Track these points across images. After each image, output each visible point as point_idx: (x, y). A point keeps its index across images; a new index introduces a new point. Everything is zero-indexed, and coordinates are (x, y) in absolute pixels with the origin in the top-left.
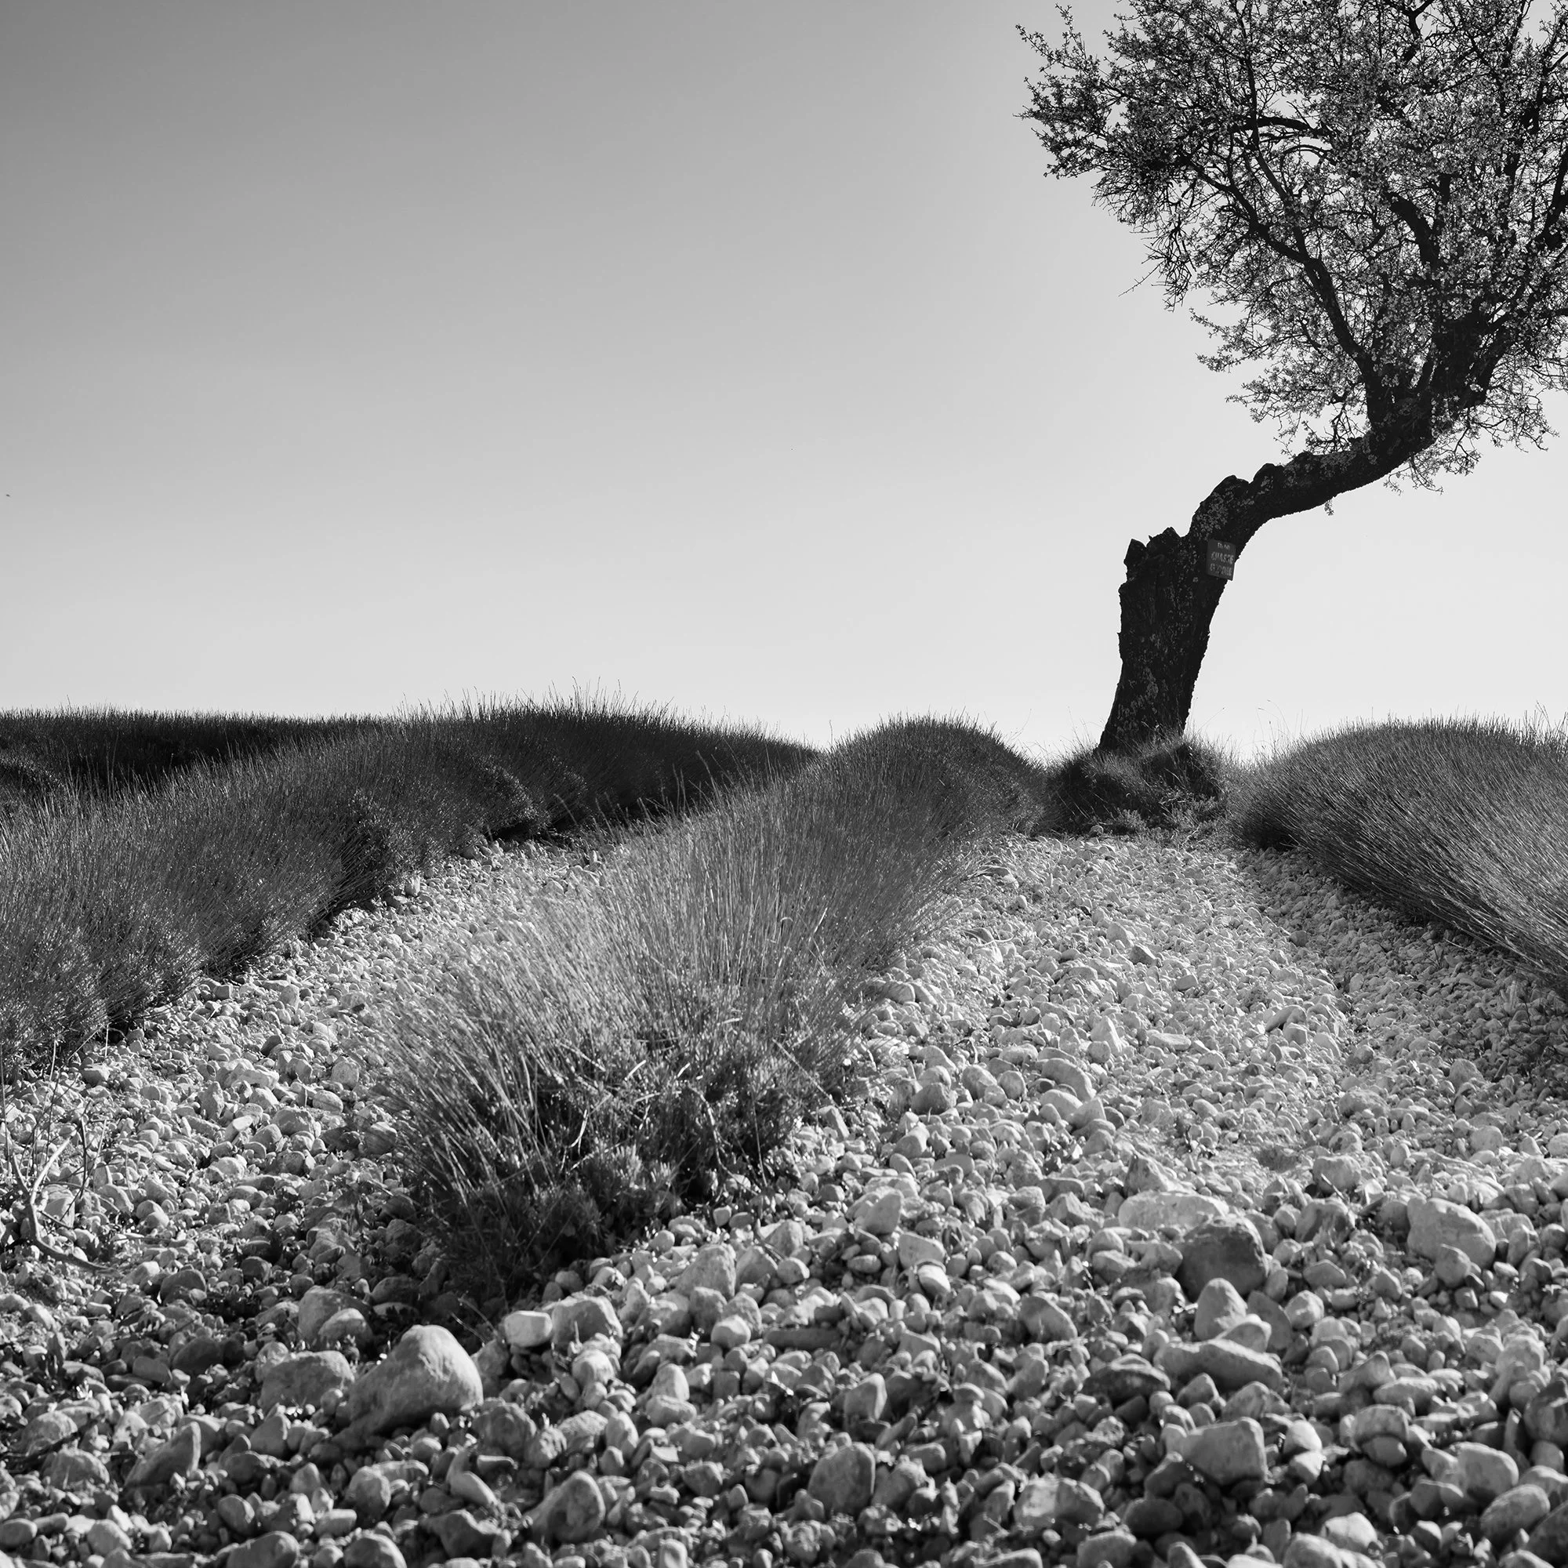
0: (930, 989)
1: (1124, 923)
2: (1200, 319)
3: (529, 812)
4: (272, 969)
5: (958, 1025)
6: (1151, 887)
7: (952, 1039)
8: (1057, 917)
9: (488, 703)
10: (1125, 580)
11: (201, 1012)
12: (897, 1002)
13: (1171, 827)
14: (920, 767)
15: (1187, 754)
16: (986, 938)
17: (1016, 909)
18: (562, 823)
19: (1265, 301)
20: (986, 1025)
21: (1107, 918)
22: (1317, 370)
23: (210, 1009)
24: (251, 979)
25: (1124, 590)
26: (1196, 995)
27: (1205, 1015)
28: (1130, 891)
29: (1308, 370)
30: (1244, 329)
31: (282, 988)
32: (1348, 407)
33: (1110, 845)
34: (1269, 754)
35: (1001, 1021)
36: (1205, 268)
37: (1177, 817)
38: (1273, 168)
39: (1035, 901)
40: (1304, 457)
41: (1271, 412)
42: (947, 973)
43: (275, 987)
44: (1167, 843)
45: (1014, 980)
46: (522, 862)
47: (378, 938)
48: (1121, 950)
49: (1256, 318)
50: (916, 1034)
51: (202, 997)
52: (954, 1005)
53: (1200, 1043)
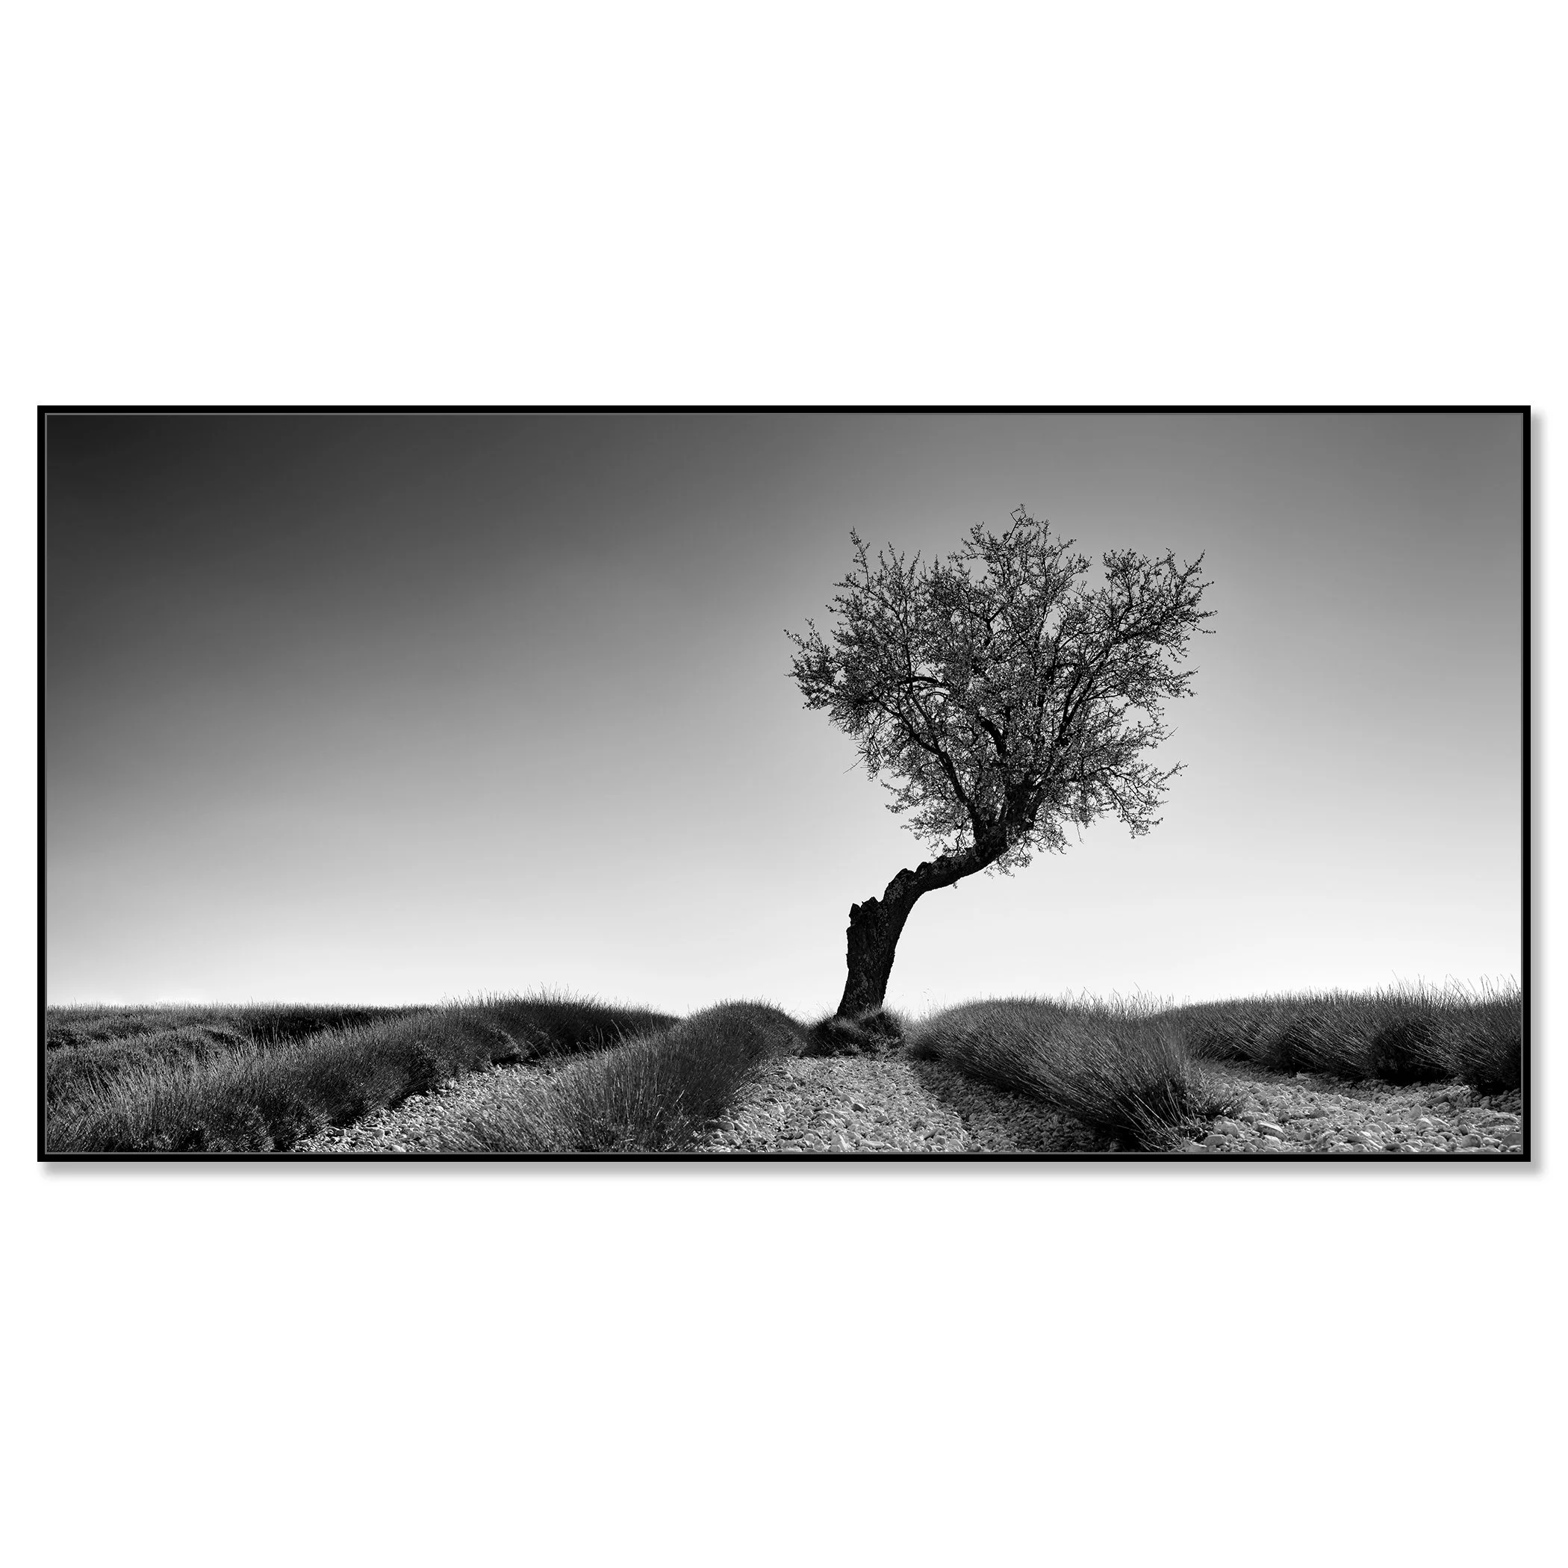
0: (742, 1124)
1: (849, 1094)
2: (885, 786)
3: (516, 1050)
4: (369, 1122)
5: (759, 1140)
6: (864, 1078)
7: (755, 1146)
8: (813, 1092)
9: (493, 997)
10: (850, 925)
11: (328, 1142)
12: (723, 1130)
13: (876, 1051)
14: (737, 1026)
15: (882, 1017)
16: (774, 1102)
17: (791, 1089)
18: (534, 1055)
19: (919, 775)
20: (775, 1139)
21: (840, 1092)
22: (947, 811)
23: (333, 1140)
24: (357, 1128)
25: (849, 931)
26: (887, 1124)
27: (892, 1133)
28: (852, 1080)
29: (942, 812)
30: (909, 790)
31: (374, 1131)
32: (964, 831)
33: (843, 1060)
34: (927, 1016)
35: (783, 1138)
36: (887, 757)
37: (879, 1047)
38: (921, 704)
39: (801, 1085)
40: (942, 859)
41: (924, 834)
42: (753, 1117)
43: (370, 1130)
44: (873, 1059)
45: (790, 1120)
46: (512, 1073)
47: (429, 1108)
48: (847, 1106)
49: (914, 784)
50: (735, 1144)
51: (328, 1135)
52: (757, 1131)
53: (889, 1145)
